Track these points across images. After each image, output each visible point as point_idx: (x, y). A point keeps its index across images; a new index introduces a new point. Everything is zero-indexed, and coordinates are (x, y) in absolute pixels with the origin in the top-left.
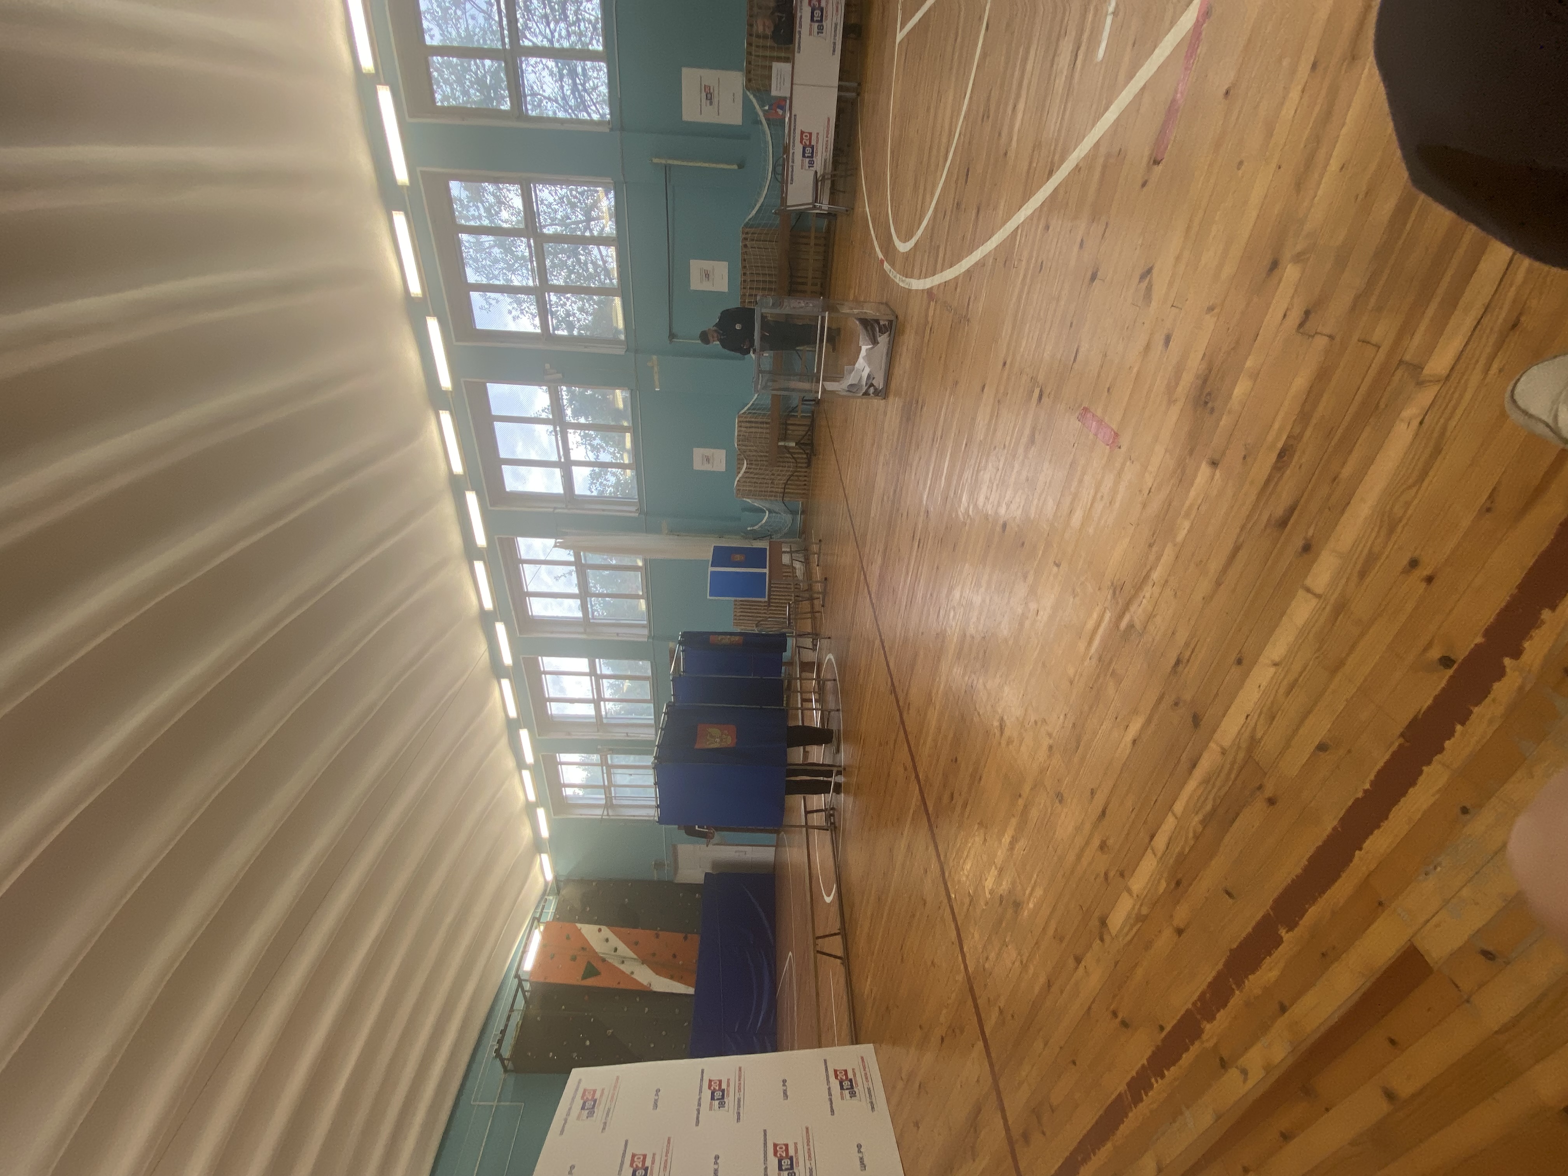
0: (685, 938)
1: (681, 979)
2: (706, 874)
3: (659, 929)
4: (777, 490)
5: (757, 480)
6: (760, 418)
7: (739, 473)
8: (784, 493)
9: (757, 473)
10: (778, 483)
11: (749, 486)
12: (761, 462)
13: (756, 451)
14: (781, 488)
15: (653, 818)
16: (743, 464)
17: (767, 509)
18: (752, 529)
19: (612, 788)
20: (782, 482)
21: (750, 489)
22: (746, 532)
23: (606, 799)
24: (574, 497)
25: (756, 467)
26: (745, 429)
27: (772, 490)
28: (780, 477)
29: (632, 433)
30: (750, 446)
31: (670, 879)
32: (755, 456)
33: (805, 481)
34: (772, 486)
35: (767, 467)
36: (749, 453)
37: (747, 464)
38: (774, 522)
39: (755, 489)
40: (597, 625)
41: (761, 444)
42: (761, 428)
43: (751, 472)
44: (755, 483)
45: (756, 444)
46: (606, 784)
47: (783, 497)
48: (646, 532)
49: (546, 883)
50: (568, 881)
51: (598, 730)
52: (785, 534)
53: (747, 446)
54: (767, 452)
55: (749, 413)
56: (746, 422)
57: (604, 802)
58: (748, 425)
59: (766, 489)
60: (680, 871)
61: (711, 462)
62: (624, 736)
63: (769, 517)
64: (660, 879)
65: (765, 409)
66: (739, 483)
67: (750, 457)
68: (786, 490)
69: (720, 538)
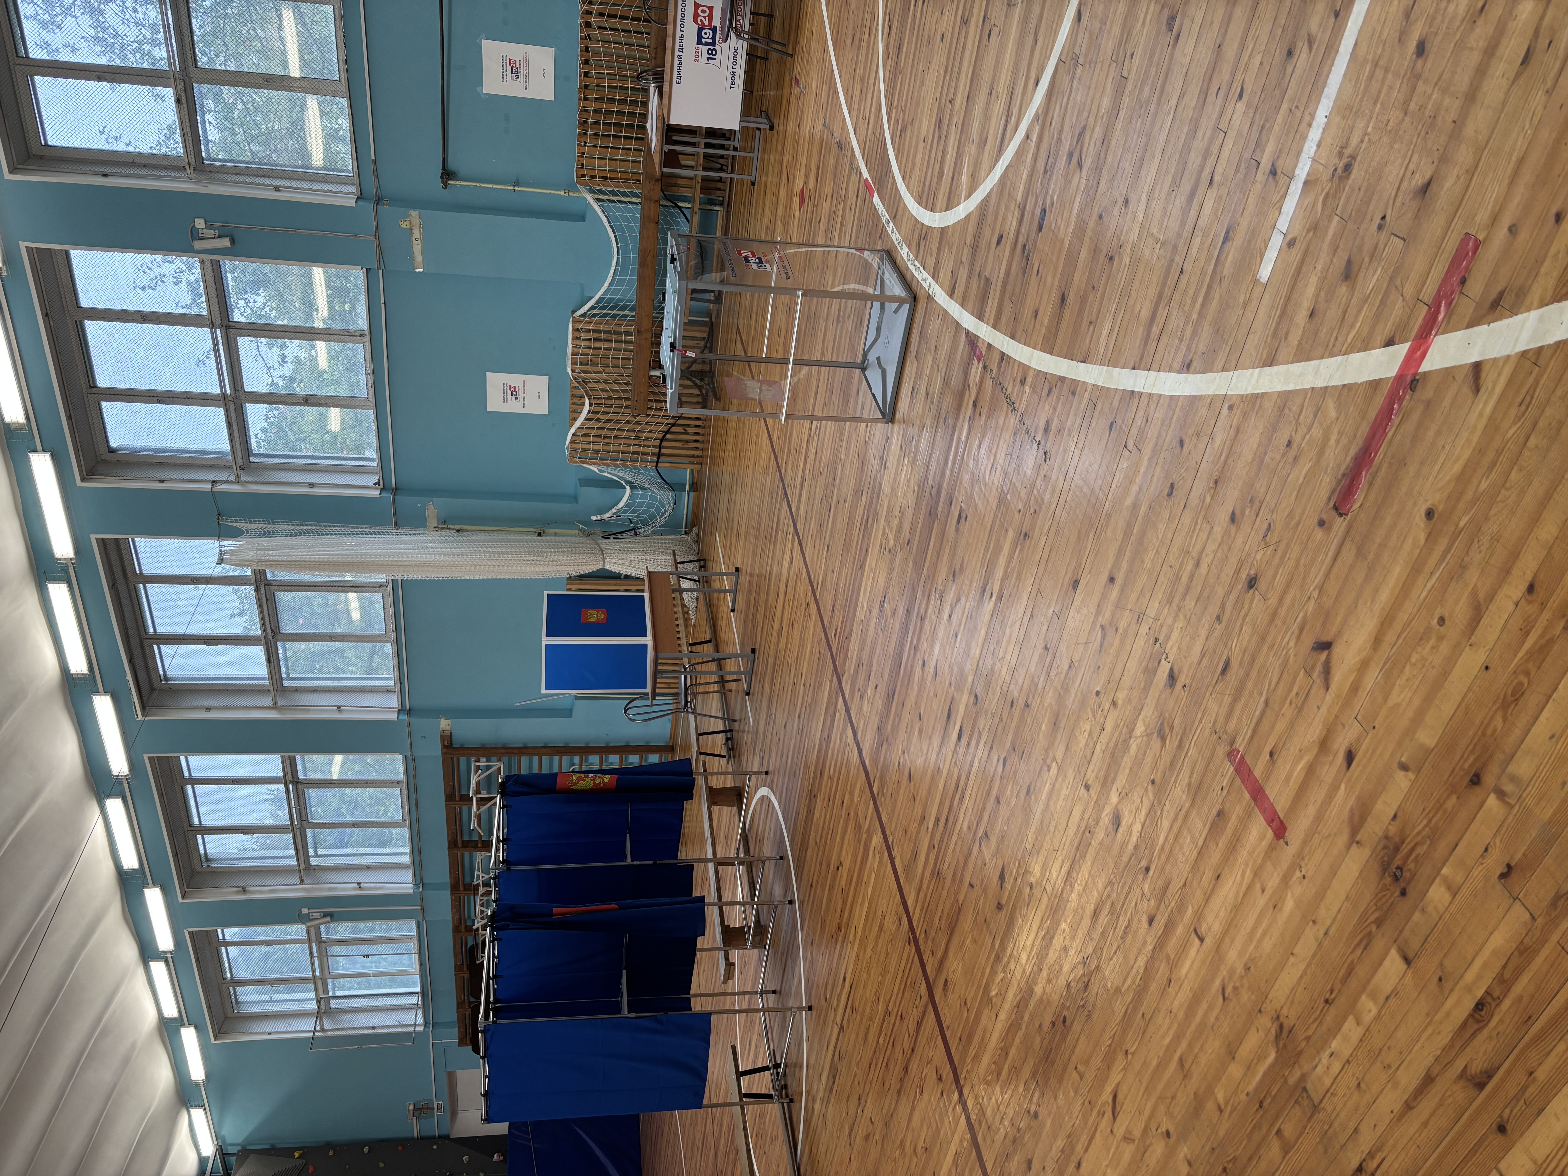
4: (647, 450)
5: (609, 433)
6: (616, 325)
7: (575, 419)
8: (659, 455)
9: (608, 421)
10: (647, 439)
11: (595, 443)
12: (618, 402)
13: (607, 382)
14: (654, 447)
15: (412, 1029)
16: (583, 404)
17: (628, 482)
18: (599, 518)
19: (329, 981)
20: (655, 435)
21: (596, 447)
22: (588, 523)
23: (319, 1001)
24: (251, 459)
25: (607, 410)
26: (587, 343)
27: (636, 449)
28: (651, 428)
29: (368, 344)
30: (595, 373)
31: (444, 1132)
32: (606, 391)
33: (698, 434)
34: (637, 442)
35: (628, 411)
36: (595, 385)
37: (591, 405)
38: (641, 504)
39: (606, 448)
40: (297, 690)
41: (617, 370)
42: (616, 341)
43: (598, 419)
44: (605, 437)
45: (607, 370)
46: (318, 974)
47: (657, 462)
48: (396, 525)
49: (202, 1162)
50: (244, 1153)
51: (302, 881)
52: (660, 526)
53: (590, 373)
54: (627, 384)
55: (594, 315)
56: (589, 331)
57: (313, 1005)
58: (592, 336)
59: (625, 449)
60: (461, 1115)
61: (520, 397)
62: (354, 889)
63: (631, 497)
64: (426, 1133)
65: (623, 308)
66: (575, 438)
67: (595, 393)
68: (663, 451)
69: (539, 535)
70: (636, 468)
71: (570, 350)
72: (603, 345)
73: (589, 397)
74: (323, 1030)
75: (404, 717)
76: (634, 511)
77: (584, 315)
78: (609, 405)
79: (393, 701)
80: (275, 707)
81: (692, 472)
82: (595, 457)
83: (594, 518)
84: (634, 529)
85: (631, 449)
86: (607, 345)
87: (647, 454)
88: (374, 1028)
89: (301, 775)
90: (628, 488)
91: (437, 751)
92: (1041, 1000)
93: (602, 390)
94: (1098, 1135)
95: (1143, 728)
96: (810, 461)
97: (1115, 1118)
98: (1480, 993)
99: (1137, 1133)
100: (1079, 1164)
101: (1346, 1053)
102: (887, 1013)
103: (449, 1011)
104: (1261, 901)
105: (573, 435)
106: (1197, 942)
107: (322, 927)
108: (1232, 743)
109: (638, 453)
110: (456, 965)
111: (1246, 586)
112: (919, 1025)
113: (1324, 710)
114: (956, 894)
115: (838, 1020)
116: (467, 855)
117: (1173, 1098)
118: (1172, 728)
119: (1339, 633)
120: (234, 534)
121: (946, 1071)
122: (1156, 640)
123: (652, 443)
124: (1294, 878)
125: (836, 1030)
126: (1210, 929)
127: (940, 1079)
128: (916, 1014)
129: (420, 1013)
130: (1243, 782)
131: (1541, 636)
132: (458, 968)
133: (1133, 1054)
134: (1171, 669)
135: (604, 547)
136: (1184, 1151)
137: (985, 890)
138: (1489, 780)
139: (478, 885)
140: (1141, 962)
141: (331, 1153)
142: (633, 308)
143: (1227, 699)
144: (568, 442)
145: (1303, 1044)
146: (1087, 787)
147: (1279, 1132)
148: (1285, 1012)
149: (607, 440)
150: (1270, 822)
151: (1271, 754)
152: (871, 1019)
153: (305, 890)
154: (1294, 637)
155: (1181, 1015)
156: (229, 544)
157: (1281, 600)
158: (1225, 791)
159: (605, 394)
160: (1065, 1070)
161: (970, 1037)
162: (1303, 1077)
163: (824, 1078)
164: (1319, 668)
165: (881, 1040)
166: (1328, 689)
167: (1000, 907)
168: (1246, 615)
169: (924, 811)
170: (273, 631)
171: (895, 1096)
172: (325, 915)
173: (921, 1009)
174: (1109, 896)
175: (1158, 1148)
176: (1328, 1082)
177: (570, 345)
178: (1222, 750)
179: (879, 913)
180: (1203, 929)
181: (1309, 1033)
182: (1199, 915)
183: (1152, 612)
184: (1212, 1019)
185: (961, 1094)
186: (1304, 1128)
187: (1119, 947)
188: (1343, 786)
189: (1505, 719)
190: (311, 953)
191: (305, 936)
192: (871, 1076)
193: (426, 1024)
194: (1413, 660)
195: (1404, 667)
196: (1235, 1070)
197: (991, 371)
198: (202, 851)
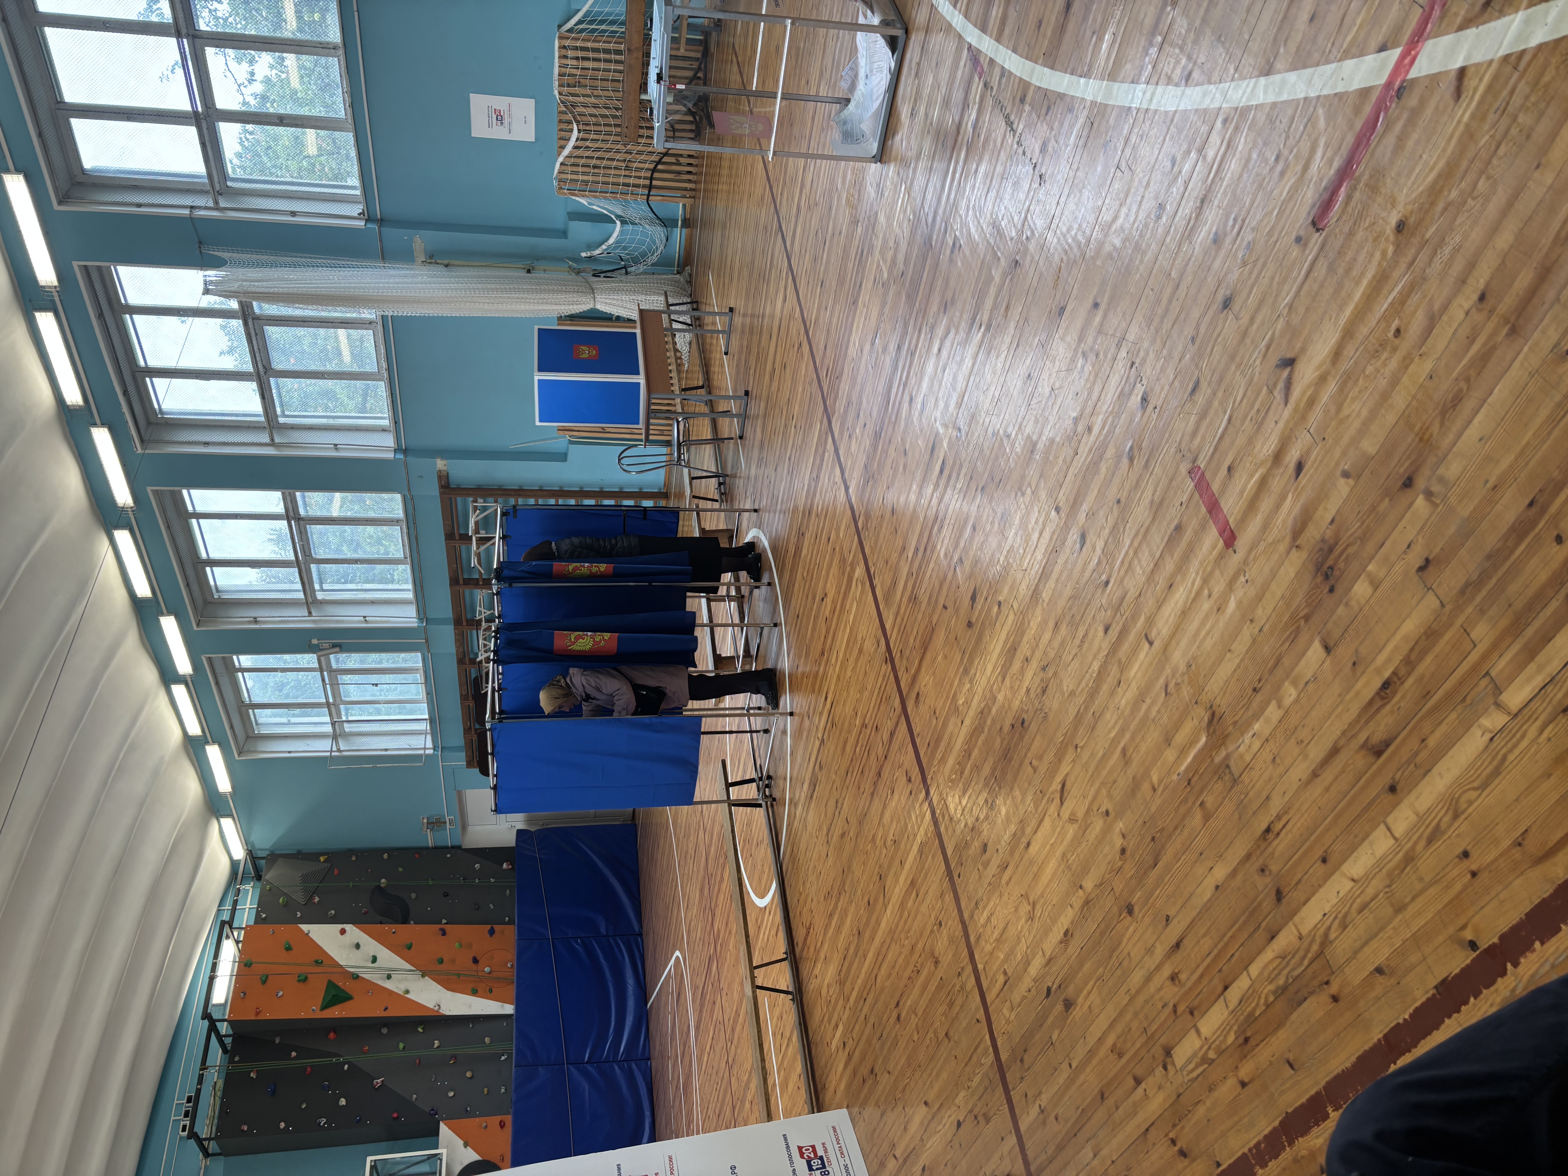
2: (519, 832)
3: (444, 921)
4: (637, 181)
5: (598, 162)
6: (605, 42)
7: (563, 147)
8: (650, 187)
9: (598, 149)
10: (639, 169)
11: (584, 173)
12: (607, 129)
13: (595, 106)
14: (645, 178)
15: (422, 752)
16: (571, 131)
17: (618, 217)
18: (589, 254)
19: (342, 707)
20: (647, 166)
21: (585, 178)
22: (577, 260)
23: (333, 724)
24: (229, 184)
25: (596, 137)
26: (574, 62)
27: (627, 181)
28: (643, 157)
29: (342, 58)
30: (584, 96)
31: (456, 843)
32: (595, 116)
33: (690, 165)
34: (627, 173)
35: (618, 138)
36: (582, 109)
37: (579, 131)
38: (632, 241)
39: (596, 179)
40: (293, 427)
41: (606, 93)
42: (606, 61)
43: (587, 147)
44: (595, 167)
45: (596, 93)
46: (331, 700)
47: (649, 195)
48: (383, 258)
49: (234, 864)
50: (273, 857)
51: (310, 613)
52: (653, 265)
53: (577, 96)
54: (617, 109)
55: (582, 31)
56: (576, 48)
57: (328, 729)
58: (580, 54)
59: (615, 180)
60: (470, 829)
61: (506, 122)
62: (360, 622)
63: (622, 232)
64: (439, 844)
65: (613, 23)
66: (564, 167)
67: (584, 118)
68: (654, 183)
69: (529, 271)
70: (626, 200)
71: (556, 71)
72: (590, 64)
73: (578, 122)
74: (339, 750)
75: (400, 456)
76: (625, 248)
77: (570, 31)
78: (597, 132)
79: (389, 441)
80: (272, 444)
81: (684, 206)
82: (585, 189)
83: (584, 255)
84: (625, 267)
85: (621, 180)
86: (596, 65)
87: (637, 186)
88: (386, 750)
89: (302, 512)
90: (618, 222)
91: (433, 490)
92: (1003, 706)
93: (591, 115)
94: (1047, 819)
95: (1114, 451)
96: (806, 190)
97: (1062, 803)
98: (1387, 674)
99: (1080, 814)
100: (1028, 844)
101: (1267, 732)
102: (864, 725)
103: (457, 736)
104: (1206, 605)
105: (562, 164)
106: (1147, 645)
107: (332, 656)
108: (1195, 460)
109: (628, 185)
110: (461, 695)
111: (1221, 307)
112: (892, 734)
113: (1281, 424)
114: (931, 616)
115: (820, 735)
116: (467, 591)
117: (1114, 782)
118: (1140, 449)
119: (1303, 350)
120: (217, 264)
121: (915, 772)
122: (1133, 364)
123: (642, 174)
124: (1238, 583)
125: (817, 743)
126: (1159, 633)
127: (909, 780)
128: (890, 725)
129: (429, 737)
130: (1201, 496)
131: (1485, 344)
132: (464, 698)
133: (1082, 748)
134: (1145, 393)
135: (595, 286)
136: (1120, 825)
137: (957, 611)
138: (1420, 483)
139: (481, 620)
140: (1096, 666)
141: (354, 858)
142: (623, 23)
143: (1193, 419)
144: (556, 171)
145: (1230, 728)
146: (1058, 510)
147: (1202, 804)
148: (1218, 701)
149: (596, 171)
150: (1221, 533)
151: (1229, 469)
152: (849, 732)
153: (314, 622)
154: (1261, 356)
155: (1127, 712)
156: (212, 274)
157: (1252, 320)
158: (1184, 506)
159: (594, 119)
160: (1021, 765)
161: (938, 741)
162: (1228, 757)
163: (806, 786)
164: (1281, 385)
165: (858, 750)
166: (1286, 404)
167: (970, 625)
168: (1219, 335)
169: (905, 542)
170: (264, 367)
171: (869, 798)
172: (334, 646)
173: (895, 720)
174: (1070, 609)
175: (1098, 825)
176: (1248, 758)
177: (557, 64)
178: (1184, 468)
179: (859, 638)
180: (1153, 635)
181: (1237, 718)
182: (1151, 621)
183: (1131, 337)
184: (1154, 713)
185: (928, 793)
186: (1224, 798)
187: (1076, 655)
188: (1290, 495)
189: (1442, 424)
190: (323, 680)
191: (316, 665)
192: (848, 782)
193: (434, 749)
194: (1367, 372)
195: (1358, 380)
196: (1170, 755)
197: (992, 88)
198: (212, 583)
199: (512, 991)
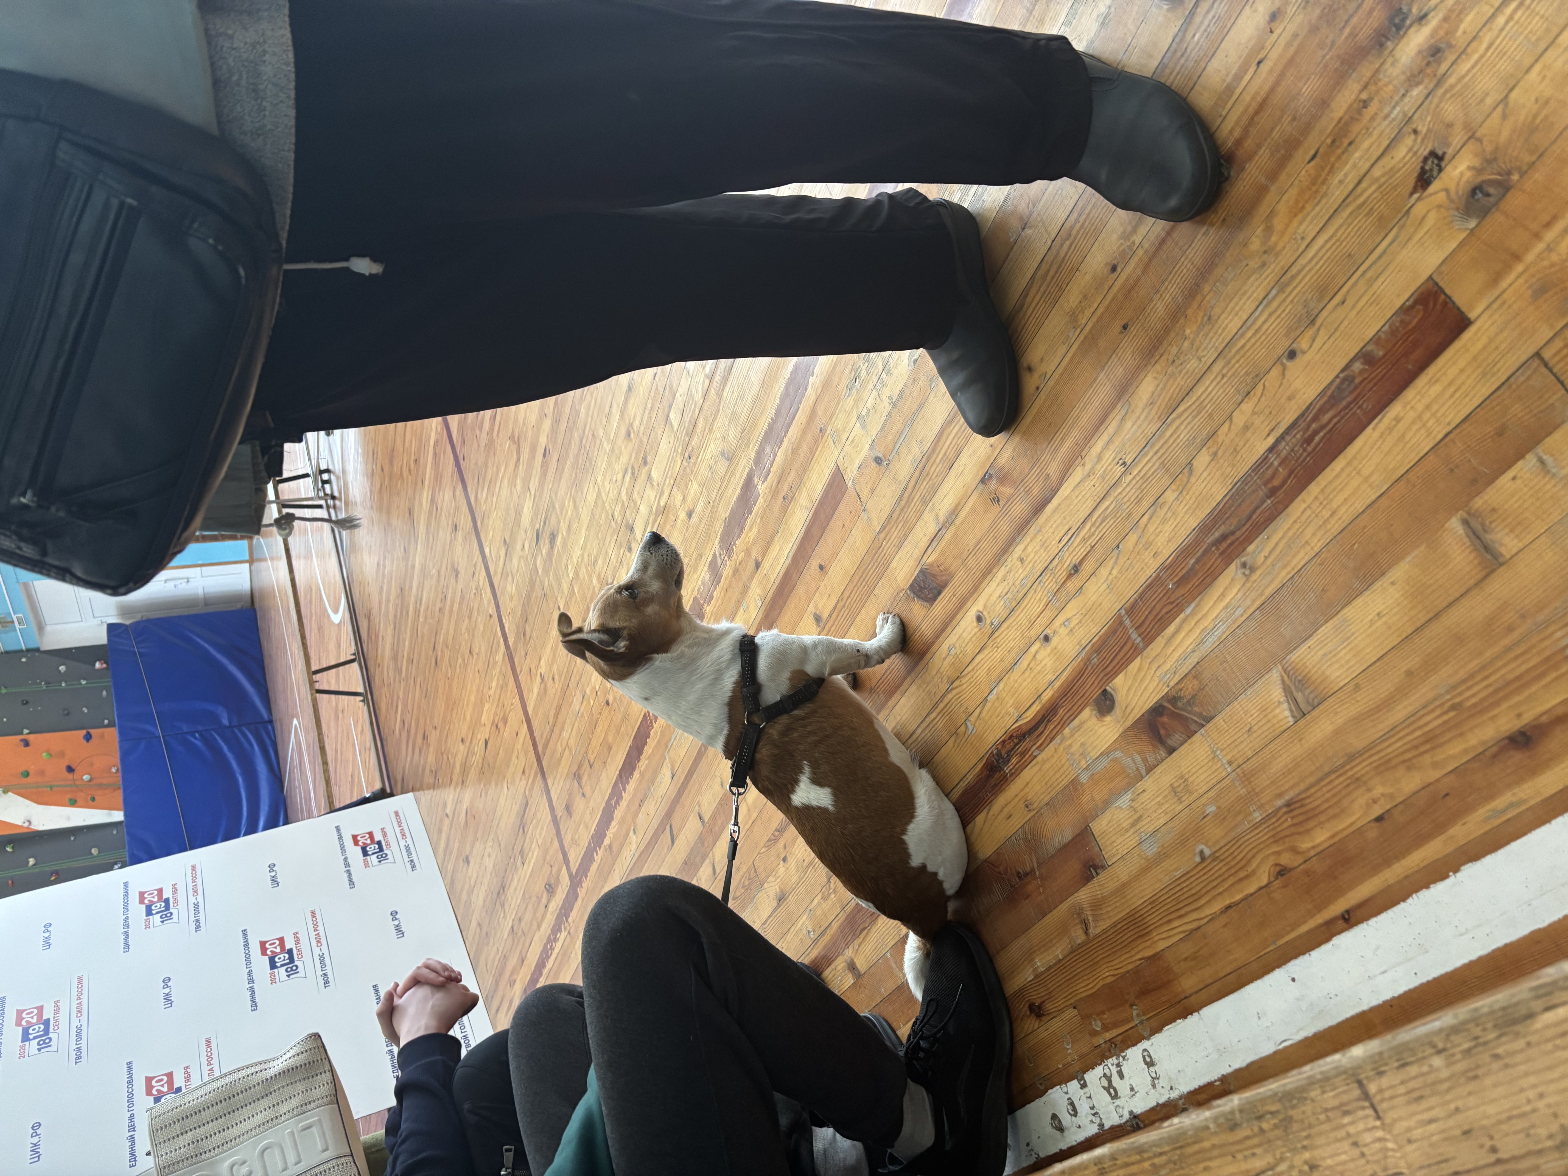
0: (88, 737)
1: (92, 803)
2: (111, 627)
3: (26, 731)
31: (32, 645)
60: (49, 629)
64: (10, 648)
199: (119, 796)
